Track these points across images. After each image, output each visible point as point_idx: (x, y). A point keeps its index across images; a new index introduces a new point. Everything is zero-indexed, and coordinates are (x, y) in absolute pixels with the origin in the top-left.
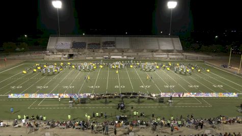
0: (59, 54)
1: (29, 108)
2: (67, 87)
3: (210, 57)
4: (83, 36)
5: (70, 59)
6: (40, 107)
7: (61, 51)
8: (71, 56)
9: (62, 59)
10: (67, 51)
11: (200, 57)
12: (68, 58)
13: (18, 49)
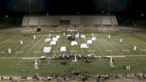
0: (31, 29)
1: (10, 67)
2: (36, 52)
3: (138, 29)
4: (47, 16)
5: (38, 33)
6: (18, 66)
7: (32, 26)
8: (39, 30)
9: (33, 32)
10: (36, 26)
11: (131, 30)
12: (37, 32)
13: (2, 26)
